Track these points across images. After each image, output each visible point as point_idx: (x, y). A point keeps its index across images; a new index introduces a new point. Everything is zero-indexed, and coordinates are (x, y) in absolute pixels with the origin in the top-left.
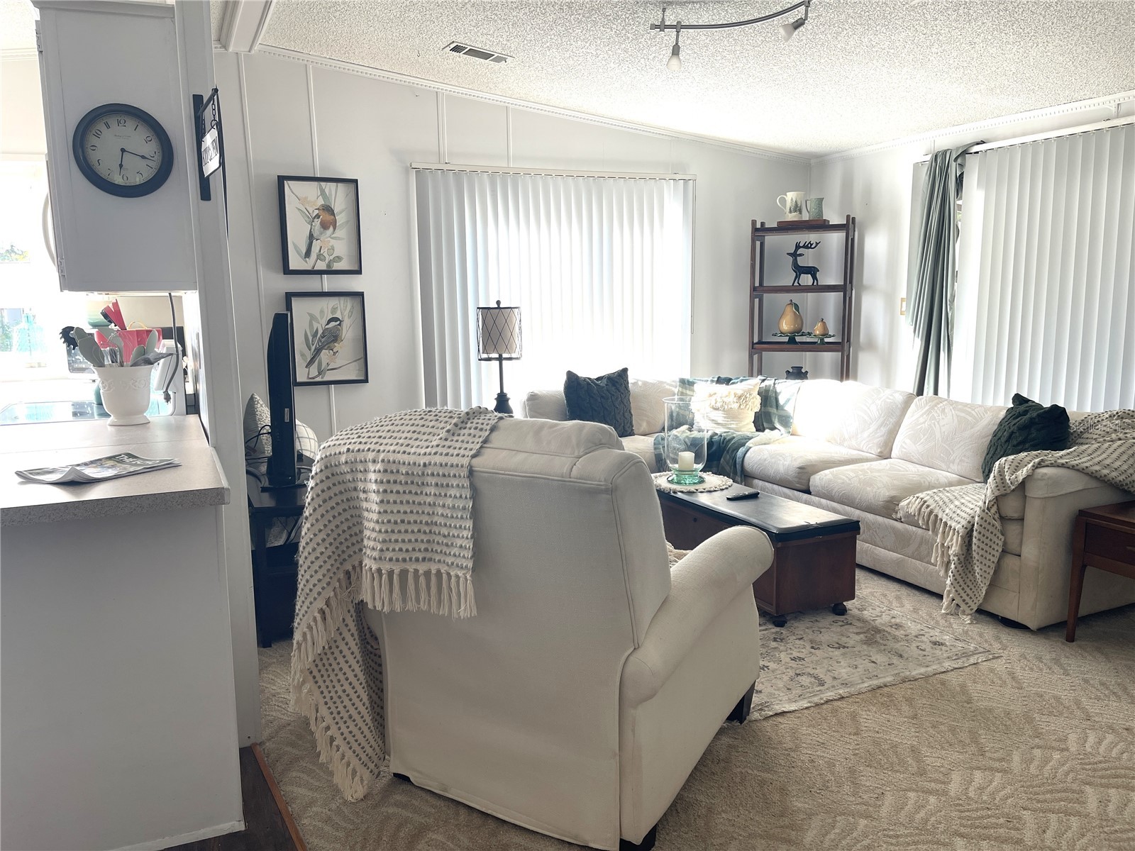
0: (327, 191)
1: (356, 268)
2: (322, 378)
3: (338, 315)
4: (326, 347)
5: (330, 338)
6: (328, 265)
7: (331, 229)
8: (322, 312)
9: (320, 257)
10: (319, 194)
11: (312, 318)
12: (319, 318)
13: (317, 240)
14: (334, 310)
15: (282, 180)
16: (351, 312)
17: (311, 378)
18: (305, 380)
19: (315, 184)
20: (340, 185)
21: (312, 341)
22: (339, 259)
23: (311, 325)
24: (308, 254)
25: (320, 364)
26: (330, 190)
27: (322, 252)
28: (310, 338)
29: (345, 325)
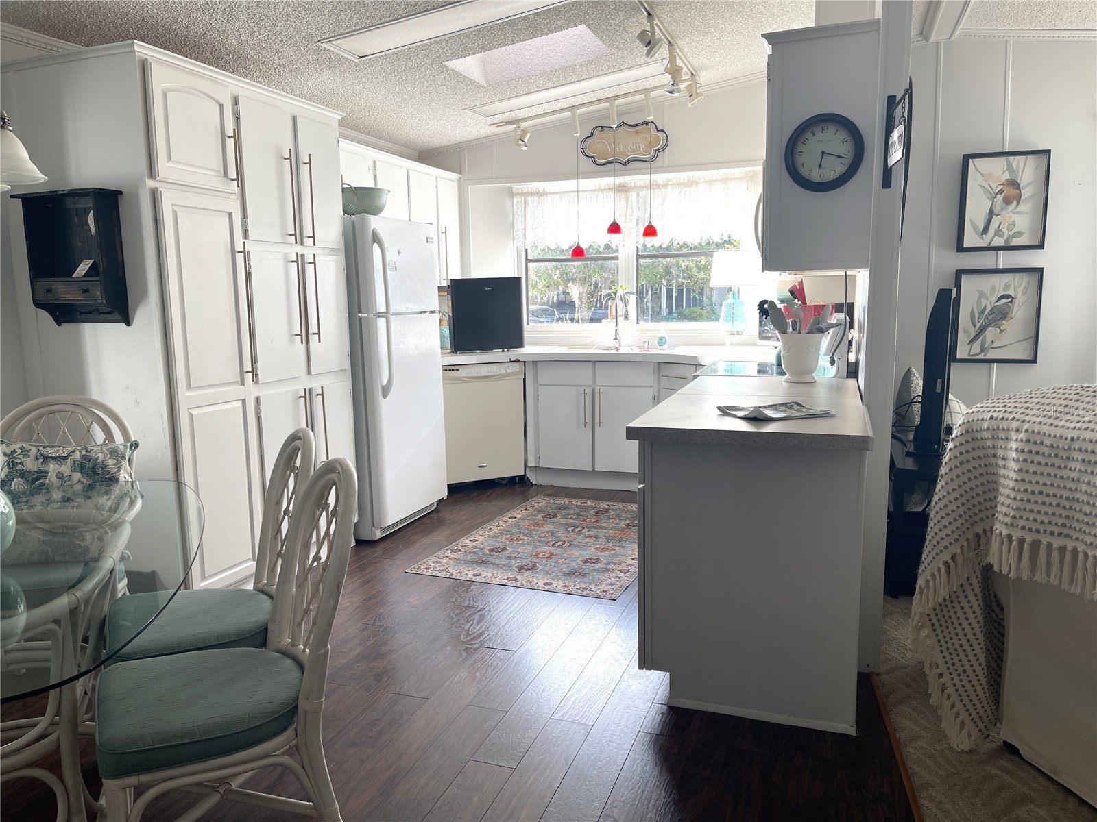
0: (1014, 165)
1: (1037, 242)
2: (984, 355)
3: (1011, 292)
4: (992, 325)
5: (999, 315)
6: (1006, 241)
7: (1015, 203)
8: (993, 289)
9: (998, 233)
10: (1006, 168)
11: (982, 295)
12: (989, 296)
13: (997, 216)
14: (1007, 286)
15: (966, 158)
16: (1026, 289)
17: (972, 356)
18: (965, 356)
19: (1002, 159)
20: (1030, 158)
21: (978, 318)
22: (1019, 234)
23: (979, 302)
24: (985, 230)
25: (983, 342)
26: (1018, 163)
27: (1000, 228)
28: (977, 315)
29: (1016, 302)
